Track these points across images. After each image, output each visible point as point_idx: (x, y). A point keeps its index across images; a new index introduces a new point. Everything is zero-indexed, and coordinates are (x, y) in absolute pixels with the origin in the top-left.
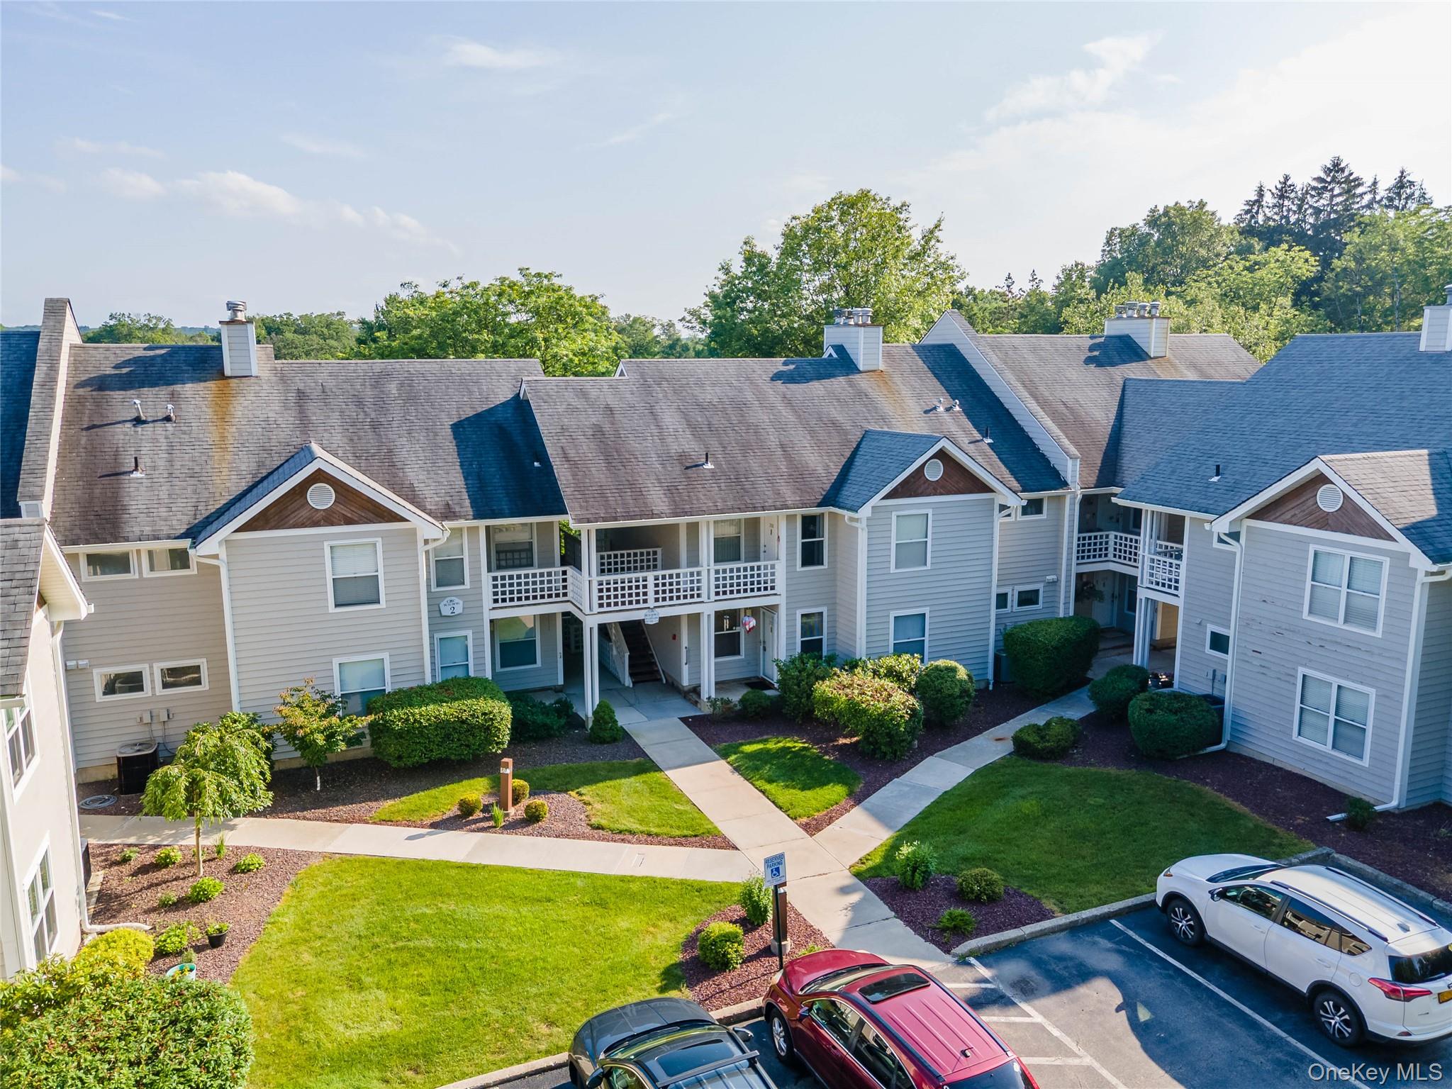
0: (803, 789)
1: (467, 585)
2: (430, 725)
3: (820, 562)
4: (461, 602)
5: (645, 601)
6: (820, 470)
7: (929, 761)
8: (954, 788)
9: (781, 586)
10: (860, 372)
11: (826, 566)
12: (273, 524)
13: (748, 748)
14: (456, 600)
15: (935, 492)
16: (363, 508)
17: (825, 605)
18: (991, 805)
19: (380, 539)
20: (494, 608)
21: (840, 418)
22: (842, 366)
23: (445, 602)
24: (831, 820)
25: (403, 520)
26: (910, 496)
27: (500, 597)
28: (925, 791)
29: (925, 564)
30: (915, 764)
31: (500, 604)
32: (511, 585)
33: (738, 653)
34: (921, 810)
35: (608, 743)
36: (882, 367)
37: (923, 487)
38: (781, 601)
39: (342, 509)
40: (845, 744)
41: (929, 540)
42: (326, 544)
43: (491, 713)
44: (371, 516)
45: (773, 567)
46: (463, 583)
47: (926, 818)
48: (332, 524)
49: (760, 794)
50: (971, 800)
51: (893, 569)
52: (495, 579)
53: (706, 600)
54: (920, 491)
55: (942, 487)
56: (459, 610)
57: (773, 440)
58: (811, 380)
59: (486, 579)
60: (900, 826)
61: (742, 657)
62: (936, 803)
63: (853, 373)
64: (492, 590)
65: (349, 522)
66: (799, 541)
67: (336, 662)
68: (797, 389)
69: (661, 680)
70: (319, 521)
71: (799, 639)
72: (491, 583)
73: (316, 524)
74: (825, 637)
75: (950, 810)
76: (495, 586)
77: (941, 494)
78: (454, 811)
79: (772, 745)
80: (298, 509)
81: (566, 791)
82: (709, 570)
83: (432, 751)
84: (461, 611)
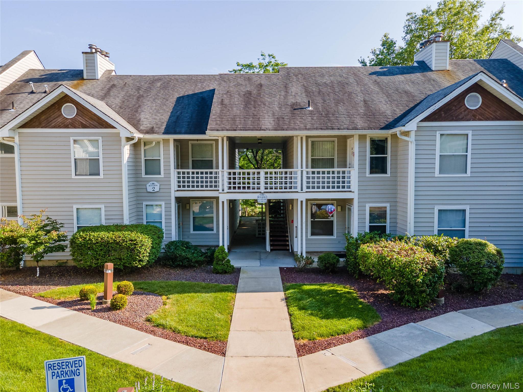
0: (322, 318)
1: (162, 175)
2: (97, 243)
3: (384, 171)
4: (159, 185)
5: (259, 188)
6: (389, 112)
7: (451, 315)
8: (468, 340)
9: (354, 185)
10: (432, 71)
11: (389, 174)
12: (43, 125)
13: (307, 287)
14: (156, 183)
15: (474, 118)
16: (92, 119)
17: (388, 202)
18: (503, 361)
19: (101, 138)
20: (177, 190)
21: (412, 90)
22: (420, 69)
23: (149, 184)
24: (329, 345)
25: (114, 127)
26: (452, 120)
27: (182, 184)
28: (437, 337)
29: (466, 173)
30: (436, 315)
31: (182, 189)
32: (188, 178)
33: (332, 234)
34: (423, 353)
35: (221, 273)
36: (448, 68)
37: (463, 114)
38: (354, 196)
39: (80, 119)
40: (384, 294)
41: (469, 154)
42: (71, 138)
43: (136, 240)
44: (95, 123)
45: (349, 172)
46: (160, 174)
47: (424, 361)
48: (75, 127)
49: (288, 316)
50: (482, 353)
51: (437, 174)
52: (179, 173)
53: (300, 191)
54: (460, 117)
55: (482, 114)
56: (157, 189)
57: (360, 98)
58: (397, 74)
59: (173, 173)
60: (393, 364)
61: (335, 237)
62: (443, 349)
63: (427, 71)
64: (176, 179)
65: (84, 127)
66: (368, 156)
67: (75, 207)
68: (385, 79)
69: (289, 250)
70: (68, 125)
71: (367, 224)
72: (176, 175)
73: (66, 127)
74: (388, 225)
75: (455, 359)
76: (179, 178)
77: (480, 120)
78: (76, 297)
79: (325, 288)
80: (57, 117)
81: (161, 295)
82: (302, 172)
83: (98, 259)
84: (158, 190)
